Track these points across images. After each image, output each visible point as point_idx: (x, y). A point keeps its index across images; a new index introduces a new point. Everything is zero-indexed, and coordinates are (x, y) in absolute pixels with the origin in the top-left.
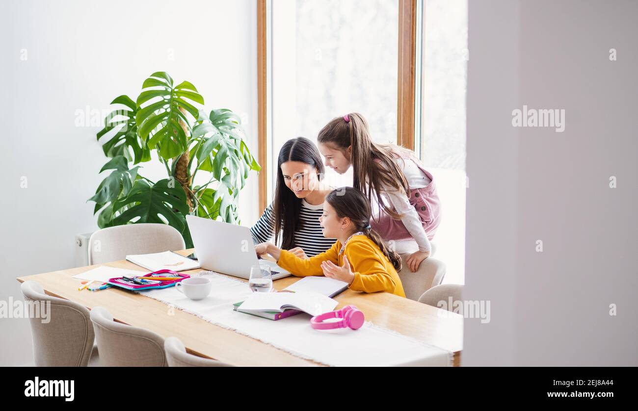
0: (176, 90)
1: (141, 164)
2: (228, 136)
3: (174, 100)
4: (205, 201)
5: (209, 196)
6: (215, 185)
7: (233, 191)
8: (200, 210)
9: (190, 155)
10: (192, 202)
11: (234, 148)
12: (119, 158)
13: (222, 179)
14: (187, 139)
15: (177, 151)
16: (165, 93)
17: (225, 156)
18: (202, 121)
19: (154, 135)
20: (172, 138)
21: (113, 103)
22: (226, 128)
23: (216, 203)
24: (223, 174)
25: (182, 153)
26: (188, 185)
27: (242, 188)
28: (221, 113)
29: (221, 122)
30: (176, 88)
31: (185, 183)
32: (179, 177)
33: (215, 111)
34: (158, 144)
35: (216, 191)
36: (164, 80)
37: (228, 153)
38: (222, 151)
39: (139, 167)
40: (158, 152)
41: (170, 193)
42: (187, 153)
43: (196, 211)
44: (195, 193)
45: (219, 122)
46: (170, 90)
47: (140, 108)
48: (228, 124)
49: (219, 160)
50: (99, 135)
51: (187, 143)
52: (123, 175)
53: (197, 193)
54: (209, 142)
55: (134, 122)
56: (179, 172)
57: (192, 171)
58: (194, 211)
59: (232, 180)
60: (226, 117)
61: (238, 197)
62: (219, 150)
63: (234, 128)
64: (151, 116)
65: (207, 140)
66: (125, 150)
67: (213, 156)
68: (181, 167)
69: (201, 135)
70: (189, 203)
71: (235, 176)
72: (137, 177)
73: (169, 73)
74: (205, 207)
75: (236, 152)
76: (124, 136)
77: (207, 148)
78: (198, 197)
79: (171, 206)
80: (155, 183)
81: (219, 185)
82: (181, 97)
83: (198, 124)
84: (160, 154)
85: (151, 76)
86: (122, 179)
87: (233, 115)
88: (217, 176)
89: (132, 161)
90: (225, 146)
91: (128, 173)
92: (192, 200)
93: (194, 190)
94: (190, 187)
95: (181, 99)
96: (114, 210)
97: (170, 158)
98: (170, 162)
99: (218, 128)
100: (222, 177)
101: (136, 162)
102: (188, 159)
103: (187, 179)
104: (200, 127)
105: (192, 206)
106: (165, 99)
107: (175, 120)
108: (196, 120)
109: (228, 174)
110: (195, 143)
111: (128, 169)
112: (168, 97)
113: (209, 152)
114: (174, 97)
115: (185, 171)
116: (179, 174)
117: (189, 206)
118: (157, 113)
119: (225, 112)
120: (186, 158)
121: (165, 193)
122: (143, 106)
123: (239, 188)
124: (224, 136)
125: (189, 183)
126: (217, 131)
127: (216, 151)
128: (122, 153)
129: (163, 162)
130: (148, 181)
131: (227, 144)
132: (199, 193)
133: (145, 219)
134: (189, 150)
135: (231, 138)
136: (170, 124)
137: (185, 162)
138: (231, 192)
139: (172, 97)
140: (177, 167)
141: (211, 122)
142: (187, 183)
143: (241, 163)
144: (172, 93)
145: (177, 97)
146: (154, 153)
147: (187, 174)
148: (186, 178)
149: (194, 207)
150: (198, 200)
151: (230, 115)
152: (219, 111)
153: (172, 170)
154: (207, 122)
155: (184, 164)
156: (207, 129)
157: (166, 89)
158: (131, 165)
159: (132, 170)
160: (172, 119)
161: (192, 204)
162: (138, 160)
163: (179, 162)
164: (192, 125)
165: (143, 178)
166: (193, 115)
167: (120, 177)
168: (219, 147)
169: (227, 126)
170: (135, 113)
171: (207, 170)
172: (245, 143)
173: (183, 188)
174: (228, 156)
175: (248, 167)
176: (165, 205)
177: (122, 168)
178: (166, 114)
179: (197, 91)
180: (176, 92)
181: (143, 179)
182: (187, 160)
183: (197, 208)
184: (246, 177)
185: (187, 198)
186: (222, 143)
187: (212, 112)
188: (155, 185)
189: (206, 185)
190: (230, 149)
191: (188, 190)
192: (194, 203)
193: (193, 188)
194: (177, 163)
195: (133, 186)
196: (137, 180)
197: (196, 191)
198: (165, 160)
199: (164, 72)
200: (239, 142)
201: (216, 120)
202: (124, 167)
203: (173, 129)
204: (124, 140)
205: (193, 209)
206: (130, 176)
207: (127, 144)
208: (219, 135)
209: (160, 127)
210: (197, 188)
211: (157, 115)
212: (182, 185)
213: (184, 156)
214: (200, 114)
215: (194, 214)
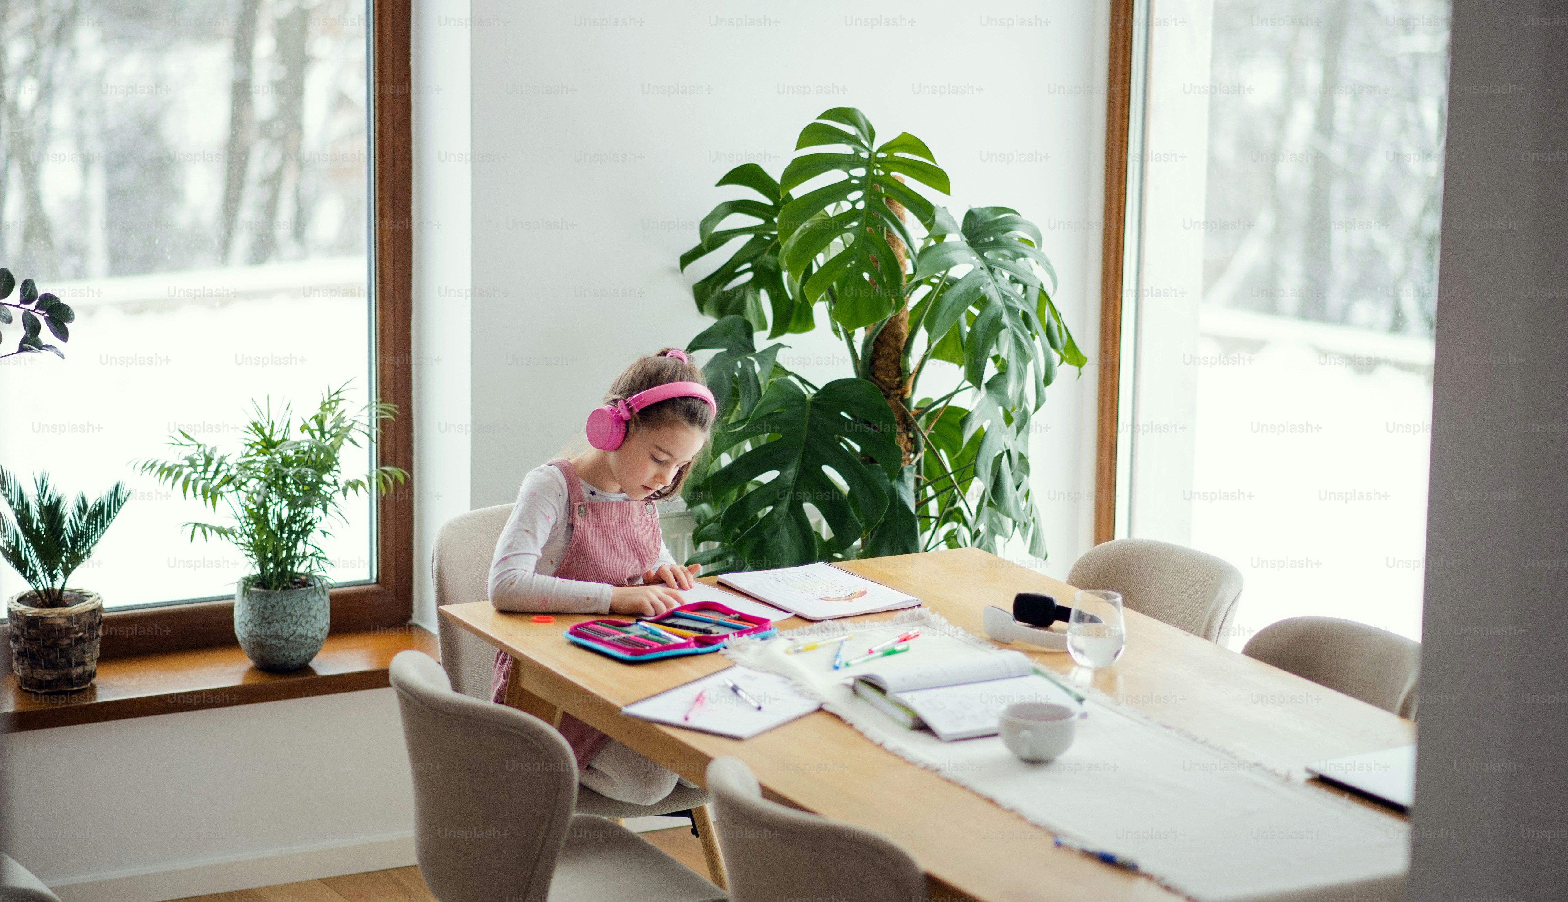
0: (881, 155)
1: (786, 338)
2: (1007, 275)
3: (876, 180)
4: (944, 437)
5: (952, 426)
6: (969, 399)
7: (1013, 414)
8: (931, 459)
9: (909, 322)
10: (911, 440)
11: (1021, 307)
12: (733, 323)
13: (989, 385)
14: (904, 279)
15: (876, 309)
16: (852, 162)
17: (995, 326)
18: (945, 236)
19: (821, 265)
20: (866, 276)
21: (722, 183)
22: (1004, 256)
23: (969, 442)
24: (990, 370)
25: (890, 315)
26: (902, 395)
27: (1037, 408)
28: (992, 219)
29: (992, 239)
30: (881, 150)
31: (896, 392)
32: (881, 375)
33: (976, 212)
34: (830, 291)
35: (970, 413)
36: (851, 130)
37: (1006, 319)
38: (991, 312)
39: (780, 345)
40: (830, 311)
41: (857, 415)
42: (902, 315)
43: (918, 463)
44: (918, 417)
45: (986, 240)
46: (865, 155)
47: (789, 196)
48: (1007, 246)
49: (980, 337)
50: (686, 259)
51: (905, 290)
52: (739, 364)
53: (923, 418)
54: (959, 289)
55: (776, 233)
56: (880, 363)
57: (913, 362)
58: (914, 463)
59: (1011, 389)
60: (1003, 227)
61: (1028, 432)
62: (982, 311)
63: (1024, 256)
64: (816, 219)
65: (953, 282)
66: (749, 301)
67: (968, 324)
68: (887, 350)
69: (938, 271)
70: (902, 442)
71: (1021, 377)
72: (773, 371)
73: (869, 112)
74: (943, 454)
75: (1026, 317)
76: (748, 265)
77: (953, 304)
78: (927, 427)
79: (857, 448)
80: (820, 387)
81: (978, 399)
82: (893, 174)
83: (933, 243)
84: (835, 315)
85: (818, 118)
86: (736, 374)
87: (1022, 223)
88: (975, 376)
89: (764, 327)
90: (998, 301)
91: (753, 359)
92: (911, 435)
93: (916, 408)
94: (907, 402)
95: (893, 179)
96: (716, 453)
97: (858, 326)
98: (860, 335)
99: (981, 255)
100: (987, 378)
101: (773, 335)
102: (905, 329)
103: (901, 382)
104: (935, 251)
105: (908, 451)
106: (852, 177)
107: (877, 231)
108: (926, 233)
109: (1003, 371)
110: (924, 290)
111: (754, 350)
112: (860, 172)
113: (956, 315)
114: (875, 172)
115: (898, 360)
116: (881, 369)
117: (903, 449)
118: (831, 210)
119: (1002, 216)
120: (899, 327)
121: (843, 414)
122: (798, 192)
123: (1031, 408)
124: (998, 276)
125: (906, 392)
126: (979, 263)
127: (976, 312)
128: (740, 309)
129: (842, 334)
130: (803, 381)
131: (1005, 297)
132: (931, 417)
133: (791, 477)
134: (909, 309)
135: (1014, 281)
136: (863, 239)
137: (897, 337)
138: (1008, 419)
139: (869, 172)
140: (876, 351)
141: (965, 239)
142: (899, 392)
143: (1039, 344)
144: (868, 164)
145: (882, 173)
146: (821, 310)
147: (900, 368)
148: (898, 379)
149: (916, 453)
150: (926, 435)
151: (1016, 223)
152: (987, 212)
153: (864, 355)
154: (955, 238)
155: (893, 344)
156: (953, 256)
157: (857, 152)
158: (761, 340)
159: (763, 352)
160: (868, 229)
161: (909, 445)
162: (780, 327)
163: (881, 339)
164: (918, 245)
165: (791, 373)
166: (922, 220)
167: (734, 371)
168: (983, 302)
169: (1006, 252)
170: (776, 208)
171: (951, 360)
172: (1050, 296)
173: (889, 403)
174: (1005, 327)
175: (1056, 356)
176: (842, 445)
177: (741, 347)
178: (853, 214)
179: (933, 160)
180: (881, 161)
181: (791, 378)
182: (902, 333)
183: (921, 455)
184: (1048, 381)
185: (899, 429)
186: (991, 291)
187: (970, 215)
188: (820, 393)
189: (949, 397)
190: (1012, 311)
191: (901, 407)
192: (914, 441)
193: (915, 403)
194: (877, 339)
195: (763, 394)
196: (774, 379)
197: (921, 411)
198: (846, 332)
199: (854, 109)
200: (1034, 292)
201: (978, 234)
202: (743, 345)
203: (869, 253)
204: (749, 276)
205: (912, 456)
206: (757, 368)
207: (756, 284)
208: (985, 273)
209: (837, 246)
210: (925, 405)
211: (831, 216)
212: (887, 396)
213: (894, 324)
214: (939, 218)
215: (915, 469)
